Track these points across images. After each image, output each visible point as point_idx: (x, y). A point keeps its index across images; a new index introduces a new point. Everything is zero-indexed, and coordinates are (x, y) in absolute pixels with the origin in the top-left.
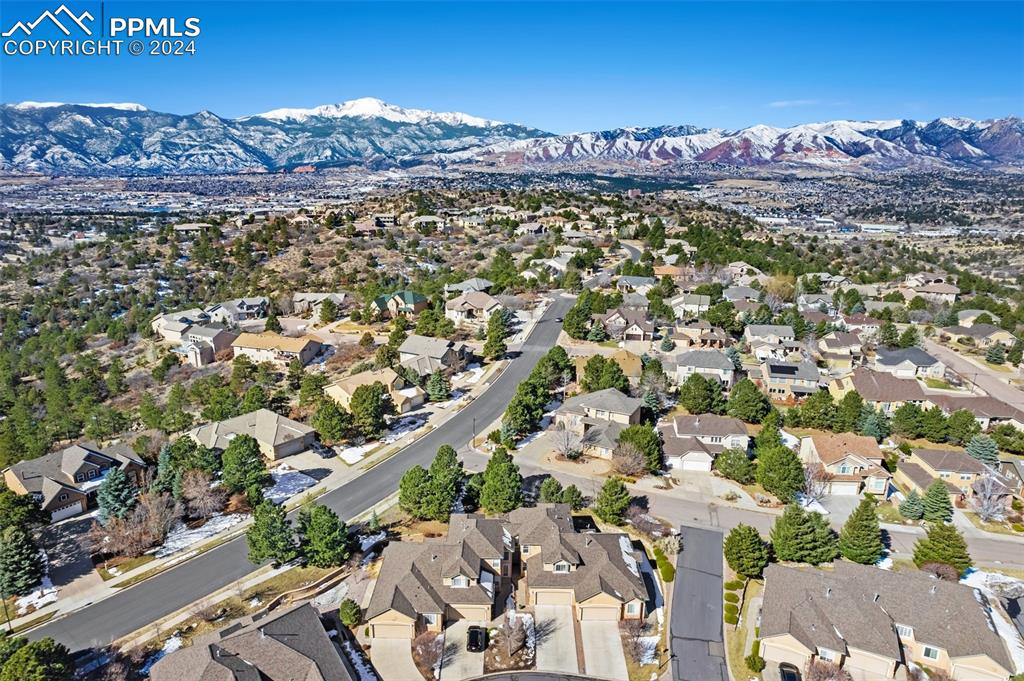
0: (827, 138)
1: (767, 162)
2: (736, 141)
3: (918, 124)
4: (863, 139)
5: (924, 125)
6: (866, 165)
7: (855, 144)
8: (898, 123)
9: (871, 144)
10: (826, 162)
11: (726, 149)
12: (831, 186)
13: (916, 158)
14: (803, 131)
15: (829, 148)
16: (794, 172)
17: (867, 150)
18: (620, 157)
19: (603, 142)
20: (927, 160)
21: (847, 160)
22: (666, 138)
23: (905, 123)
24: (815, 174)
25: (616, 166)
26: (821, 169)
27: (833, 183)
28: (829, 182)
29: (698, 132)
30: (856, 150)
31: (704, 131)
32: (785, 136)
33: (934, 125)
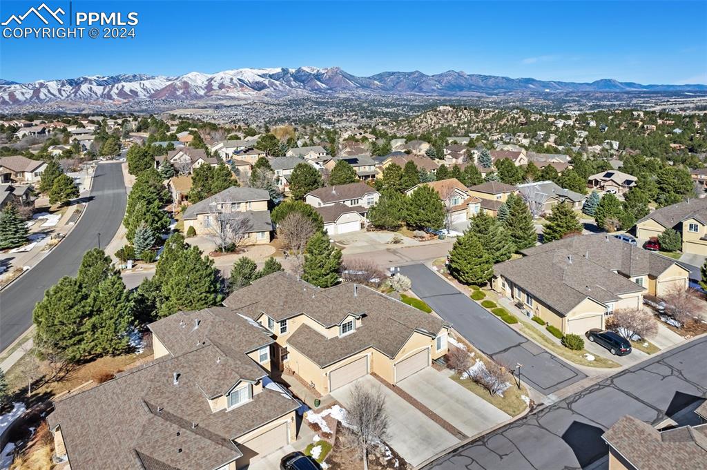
0: (239, 80)
1: (201, 97)
2: (178, 83)
3: (290, 70)
4: (261, 80)
5: (294, 71)
6: (266, 96)
7: (257, 83)
8: (279, 70)
9: (266, 82)
10: (241, 95)
11: (172, 89)
12: (248, 109)
13: (293, 90)
14: (223, 76)
15: (241, 86)
16: (222, 102)
17: (264, 87)
18: (87, 99)
19: (68, 88)
20: (300, 91)
21: (254, 93)
22: (123, 83)
23: (282, 69)
24: (236, 102)
25: (83, 106)
26: (239, 99)
27: (249, 107)
28: (246, 106)
29: (148, 79)
30: (258, 87)
31: (153, 78)
32: (212, 79)
33: (299, 71)
